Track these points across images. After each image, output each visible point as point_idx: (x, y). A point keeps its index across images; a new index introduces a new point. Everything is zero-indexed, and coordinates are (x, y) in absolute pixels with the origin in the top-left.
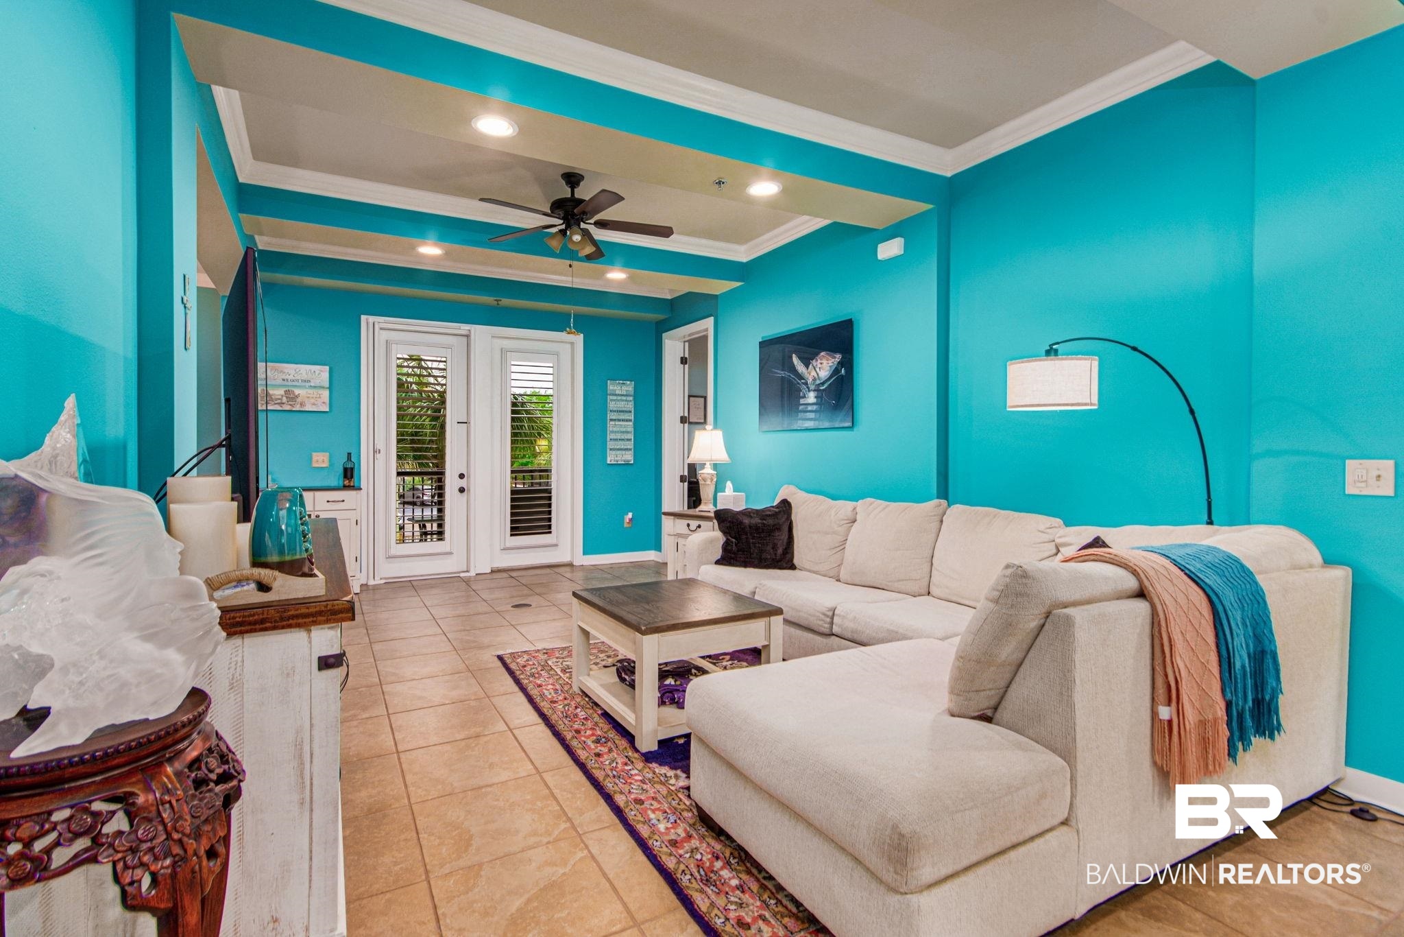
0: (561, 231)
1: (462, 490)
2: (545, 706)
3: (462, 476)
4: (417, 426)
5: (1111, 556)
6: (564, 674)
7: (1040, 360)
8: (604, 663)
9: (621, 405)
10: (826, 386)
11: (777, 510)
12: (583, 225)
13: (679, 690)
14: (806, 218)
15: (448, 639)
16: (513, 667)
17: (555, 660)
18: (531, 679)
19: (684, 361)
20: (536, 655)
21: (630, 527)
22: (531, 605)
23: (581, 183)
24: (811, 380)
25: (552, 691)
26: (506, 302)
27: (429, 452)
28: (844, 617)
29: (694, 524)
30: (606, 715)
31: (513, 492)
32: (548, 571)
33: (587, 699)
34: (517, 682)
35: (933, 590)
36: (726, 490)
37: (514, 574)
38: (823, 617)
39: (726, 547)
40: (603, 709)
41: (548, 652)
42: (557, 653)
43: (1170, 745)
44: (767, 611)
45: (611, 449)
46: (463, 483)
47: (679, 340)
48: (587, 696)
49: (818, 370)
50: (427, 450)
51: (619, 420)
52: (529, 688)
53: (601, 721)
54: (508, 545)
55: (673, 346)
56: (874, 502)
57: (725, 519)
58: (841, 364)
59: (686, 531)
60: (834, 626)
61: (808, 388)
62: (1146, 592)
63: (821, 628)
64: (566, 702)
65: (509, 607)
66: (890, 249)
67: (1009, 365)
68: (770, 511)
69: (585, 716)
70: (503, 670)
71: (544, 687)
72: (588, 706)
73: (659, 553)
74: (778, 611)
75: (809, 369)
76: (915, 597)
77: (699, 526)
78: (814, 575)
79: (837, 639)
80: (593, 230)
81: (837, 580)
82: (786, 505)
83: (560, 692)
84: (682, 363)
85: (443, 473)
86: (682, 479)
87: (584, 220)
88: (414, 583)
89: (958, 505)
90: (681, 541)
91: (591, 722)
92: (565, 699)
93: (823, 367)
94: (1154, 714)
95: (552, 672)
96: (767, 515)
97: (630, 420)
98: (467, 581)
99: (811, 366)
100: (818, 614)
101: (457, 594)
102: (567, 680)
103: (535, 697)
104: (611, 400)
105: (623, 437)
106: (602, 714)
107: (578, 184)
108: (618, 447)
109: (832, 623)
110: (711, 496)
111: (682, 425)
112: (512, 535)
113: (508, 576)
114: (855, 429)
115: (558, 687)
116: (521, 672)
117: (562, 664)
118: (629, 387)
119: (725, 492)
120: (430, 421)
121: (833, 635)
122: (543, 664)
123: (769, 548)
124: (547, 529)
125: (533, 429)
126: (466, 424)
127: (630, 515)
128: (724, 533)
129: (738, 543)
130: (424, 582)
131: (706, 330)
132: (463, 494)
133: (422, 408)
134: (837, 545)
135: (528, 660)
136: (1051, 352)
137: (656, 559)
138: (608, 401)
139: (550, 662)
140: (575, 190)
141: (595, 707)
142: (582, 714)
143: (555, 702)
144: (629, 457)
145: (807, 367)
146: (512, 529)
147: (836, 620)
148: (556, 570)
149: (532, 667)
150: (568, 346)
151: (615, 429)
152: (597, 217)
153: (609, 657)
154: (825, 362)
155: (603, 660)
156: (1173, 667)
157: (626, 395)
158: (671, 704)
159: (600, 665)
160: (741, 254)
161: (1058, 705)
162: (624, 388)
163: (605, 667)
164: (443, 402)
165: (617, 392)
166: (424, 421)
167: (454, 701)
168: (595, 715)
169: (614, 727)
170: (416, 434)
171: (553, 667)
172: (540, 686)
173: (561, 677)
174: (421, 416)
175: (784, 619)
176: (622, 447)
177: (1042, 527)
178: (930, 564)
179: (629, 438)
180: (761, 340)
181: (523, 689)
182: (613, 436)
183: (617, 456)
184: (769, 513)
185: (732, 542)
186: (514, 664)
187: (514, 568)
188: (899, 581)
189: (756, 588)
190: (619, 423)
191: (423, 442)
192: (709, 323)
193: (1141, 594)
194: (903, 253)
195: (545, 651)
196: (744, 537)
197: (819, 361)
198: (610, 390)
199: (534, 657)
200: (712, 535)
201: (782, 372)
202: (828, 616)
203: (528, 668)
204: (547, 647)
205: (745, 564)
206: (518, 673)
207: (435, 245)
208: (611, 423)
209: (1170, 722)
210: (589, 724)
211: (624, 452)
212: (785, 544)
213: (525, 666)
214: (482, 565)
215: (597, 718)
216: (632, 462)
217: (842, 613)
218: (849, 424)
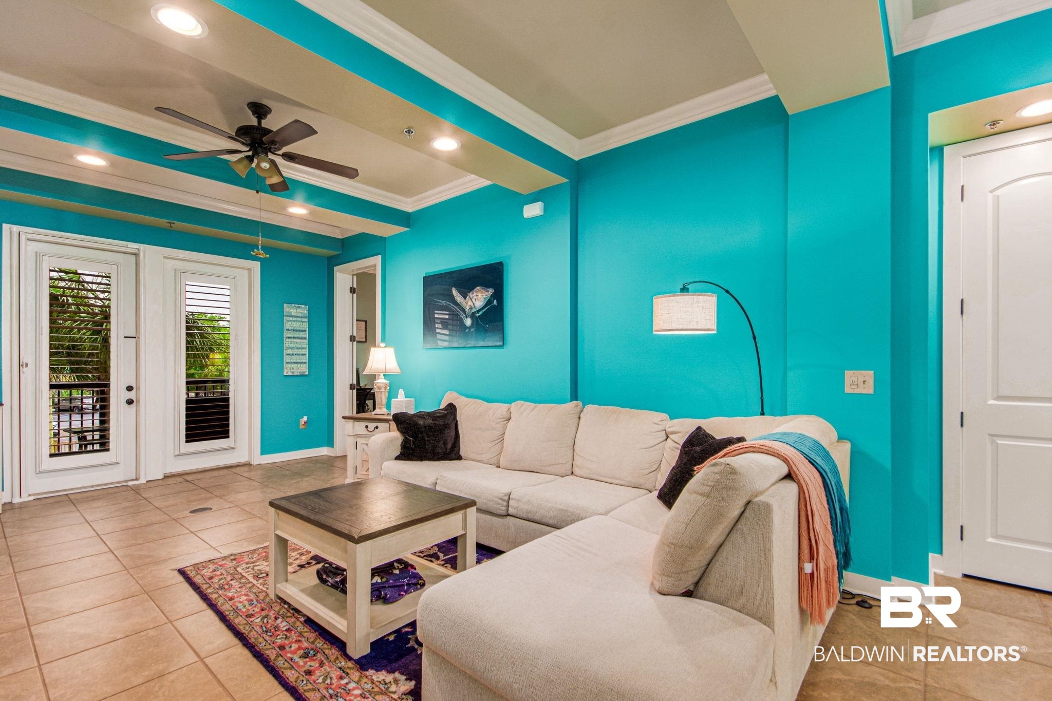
0: (247, 157)
1: (130, 402)
2: (239, 622)
3: (130, 388)
4: (73, 340)
5: (766, 448)
6: (257, 581)
7: (677, 295)
8: (298, 562)
9: (297, 325)
10: (481, 313)
11: (446, 412)
12: (271, 156)
13: (385, 587)
14: (473, 176)
15: (116, 556)
16: (199, 581)
17: (244, 566)
18: (220, 592)
19: (352, 290)
20: (224, 562)
21: (305, 429)
22: (211, 509)
23: (268, 116)
24: (468, 308)
25: (246, 603)
26: (179, 225)
27: (89, 365)
28: (519, 501)
29: (372, 426)
30: (310, 622)
31: (188, 402)
32: (226, 471)
33: (286, 606)
34: (205, 597)
35: (576, 470)
36: (399, 397)
37: (189, 478)
38: (500, 501)
39: (404, 445)
40: (304, 615)
41: (234, 558)
42: (246, 557)
43: (812, 592)
44: (464, 504)
45: (287, 363)
46: (132, 395)
47: (348, 274)
48: (285, 602)
49: (474, 300)
50: (86, 363)
51: (295, 338)
52: (219, 604)
53: (306, 629)
54: (182, 451)
55: (343, 278)
56: (523, 404)
57: (402, 421)
58: (494, 296)
59: (364, 432)
60: (510, 509)
61: (465, 314)
62: (793, 475)
63: (498, 511)
64: (264, 613)
65: (187, 513)
66: (533, 210)
67: (655, 299)
68: (440, 413)
69: (287, 627)
70: (186, 586)
71: (236, 600)
72: (289, 614)
73: (331, 449)
74: (472, 503)
75: (467, 300)
76: (563, 477)
77: (377, 427)
78: (479, 463)
79: (513, 518)
80: (279, 161)
81: (497, 467)
82: (451, 408)
83: (255, 602)
84: (351, 292)
85: (108, 385)
86: (352, 387)
87: (272, 150)
88: (72, 497)
89: (590, 405)
90: (361, 441)
91: (295, 633)
92: (262, 610)
93: (478, 299)
94: (800, 569)
95: (243, 581)
96: (438, 417)
97: (305, 338)
98: (136, 490)
99: (468, 298)
100: (496, 499)
101: (127, 504)
102: (261, 587)
103: (227, 613)
104: (287, 321)
105: (298, 353)
106: (305, 621)
107: (265, 116)
108: (294, 361)
109: (508, 506)
110: (385, 401)
111: (352, 342)
112: (187, 442)
113: (183, 480)
114: (505, 347)
115: (252, 596)
116: (208, 585)
117: (253, 569)
118: (304, 310)
119: (397, 398)
120: (90, 335)
121: (509, 515)
122: (232, 572)
123: (441, 444)
124: (224, 433)
125: (204, 344)
126: (134, 339)
127: (305, 418)
128: (402, 432)
129: (416, 440)
130: (84, 495)
131: (375, 266)
132: (132, 406)
133: (83, 321)
134: (496, 439)
135: (214, 571)
136: (684, 289)
137: (328, 454)
138: (285, 322)
139: (239, 569)
140: (263, 121)
141: (296, 614)
142: (283, 625)
143: (251, 616)
144: (304, 369)
145: (465, 298)
146: (187, 436)
147: (511, 502)
148: (234, 470)
149: (221, 577)
150: (246, 272)
151: (291, 346)
152: (285, 149)
153: (302, 554)
154: (480, 295)
155: (296, 559)
156: (814, 533)
157: (301, 317)
158: (377, 600)
159: (294, 566)
160: (409, 205)
161: (760, 580)
162: (300, 311)
163: (302, 566)
164: (107, 317)
165: (293, 314)
166: (84, 334)
167: (128, 633)
168: (298, 623)
169: (320, 634)
170: (74, 347)
171: (244, 574)
172: (231, 599)
173: (254, 585)
174: (80, 330)
175: (477, 509)
176: (298, 361)
177: (656, 421)
178: (572, 451)
179: (304, 353)
180: (424, 276)
181: (212, 606)
182: (289, 352)
183: (293, 369)
184: (438, 415)
185: (410, 441)
186: (199, 577)
187: (189, 472)
188: (550, 465)
189: (437, 479)
190: (295, 340)
191: (82, 355)
192: (376, 261)
193: (789, 476)
194: (543, 214)
195: (232, 557)
196: (420, 435)
197: (475, 294)
198: (286, 312)
199: (221, 566)
200: (392, 436)
201: (443, 302)
202: (504, 500)
203: (215, 580)
204: (235, 552)
205: (421, 458)
206: (204, 587)
207: (99, 155)
208: (287, 340)
209: (812, 574)
210: (294, 636)
211: (299, 365)
212: (453, 439)
213: (211, 578)
214: (153, 471)
215: (300, 627)
216: (307, 374)
217: (517, 498)
218: (501, 343)
